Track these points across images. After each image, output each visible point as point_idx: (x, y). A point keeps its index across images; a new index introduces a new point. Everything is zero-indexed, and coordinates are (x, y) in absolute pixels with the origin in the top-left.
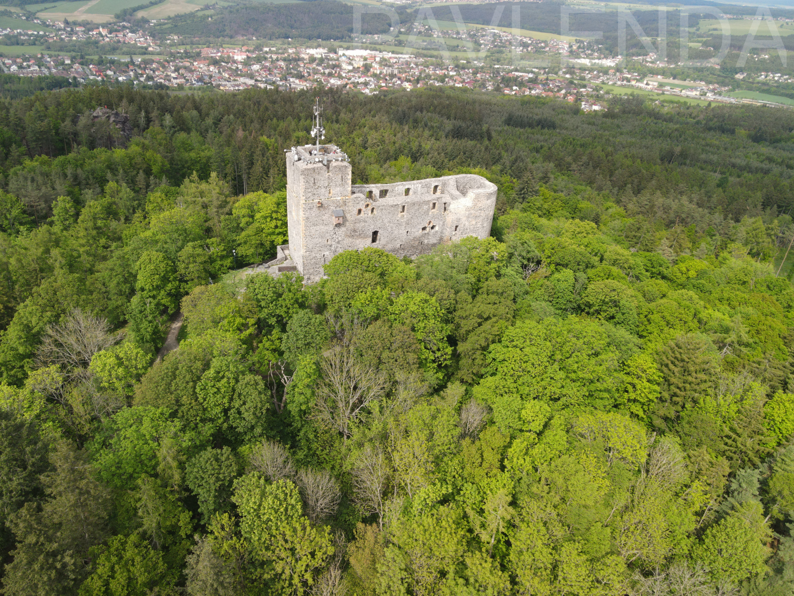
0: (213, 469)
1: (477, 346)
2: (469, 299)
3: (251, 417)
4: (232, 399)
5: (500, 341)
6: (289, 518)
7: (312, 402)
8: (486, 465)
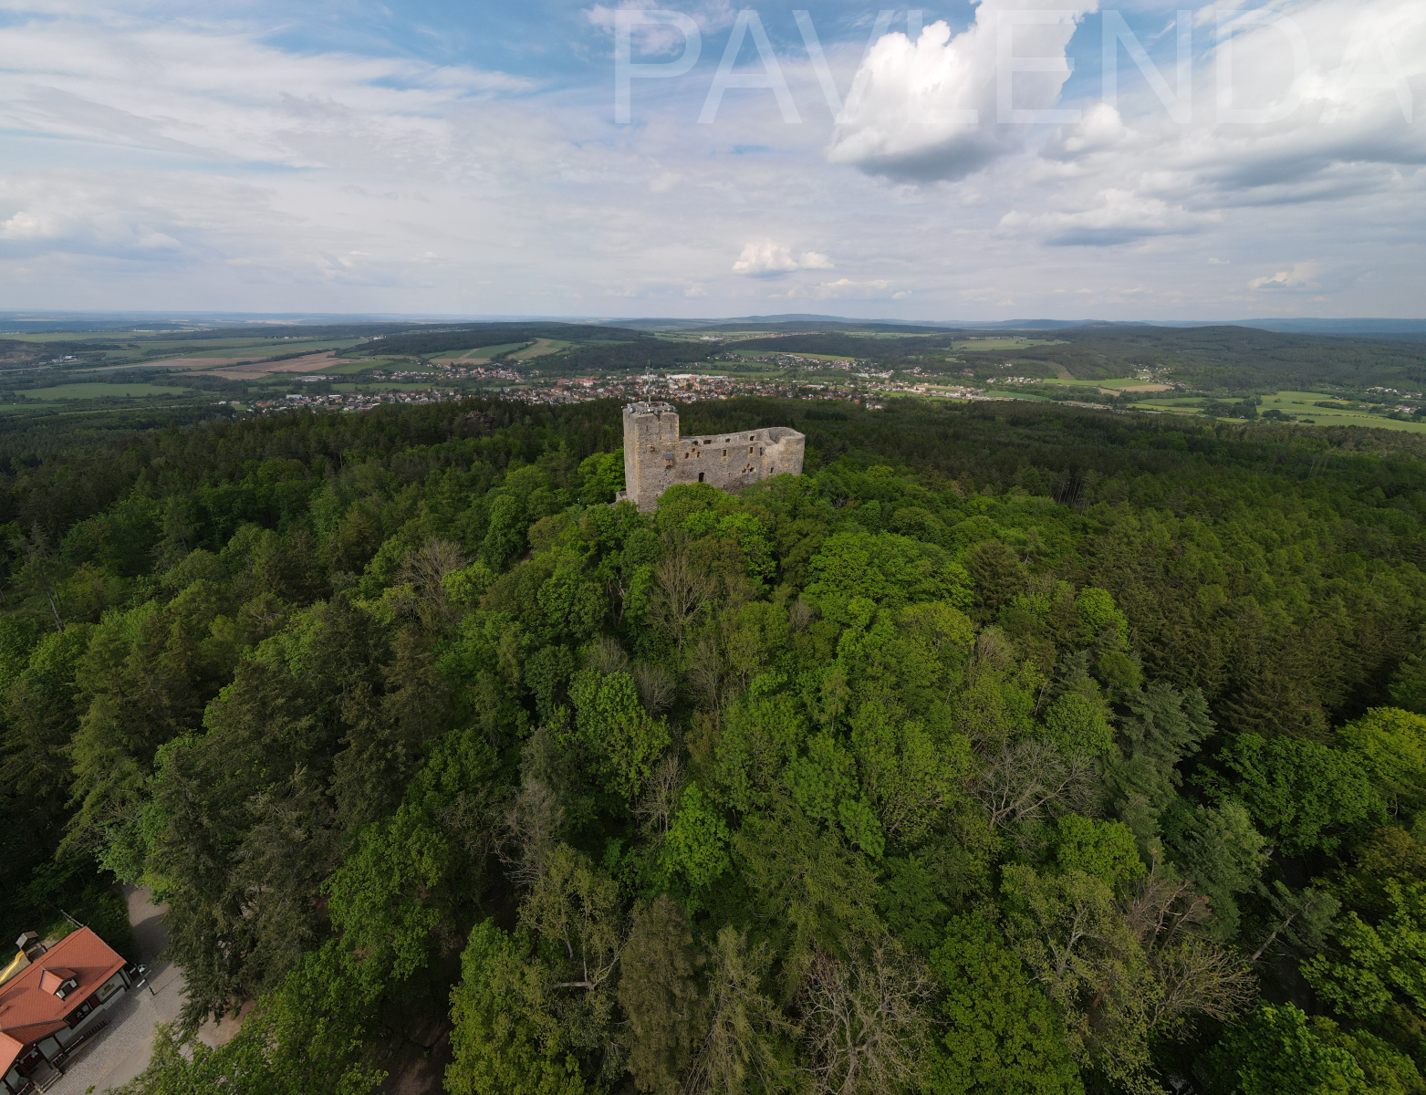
0: (551, 665)
1: (799, 558)
2: (789, 519)
3: (590, 620)
4: (572, 604)
5: (820, 552)
6: (625, 708)
7: (648, 608)
8: (818, 655)
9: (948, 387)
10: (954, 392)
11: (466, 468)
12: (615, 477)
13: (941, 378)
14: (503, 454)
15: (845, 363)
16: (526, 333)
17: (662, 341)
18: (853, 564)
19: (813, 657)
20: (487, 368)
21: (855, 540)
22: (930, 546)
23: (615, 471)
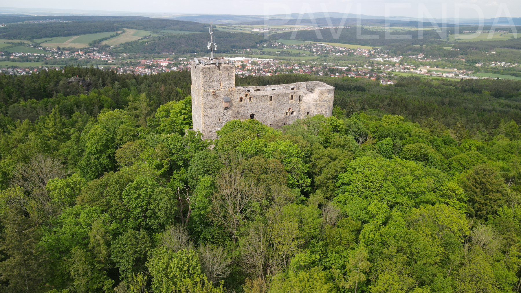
0: (132, 244)
1: (329, 176)
2: (321, 147)
3: (163, 215)
4: (149, 203)
5: (345, 171)
6: (191, 276)
7: (210, 208)
8: (344, 242)
9: (445, 69)
10: (449, 73)
11: (68, 117)
12: (185, 119)
13: (440, 62)
14: (97, 107)
15: (365, 50)
16: (116, 24)
17: (222, 32)
18: (372, 178)
19: (340, 244)
20: (86, 51)
21: (373, 162)
22: (432, 170)
23: (184, 114)
